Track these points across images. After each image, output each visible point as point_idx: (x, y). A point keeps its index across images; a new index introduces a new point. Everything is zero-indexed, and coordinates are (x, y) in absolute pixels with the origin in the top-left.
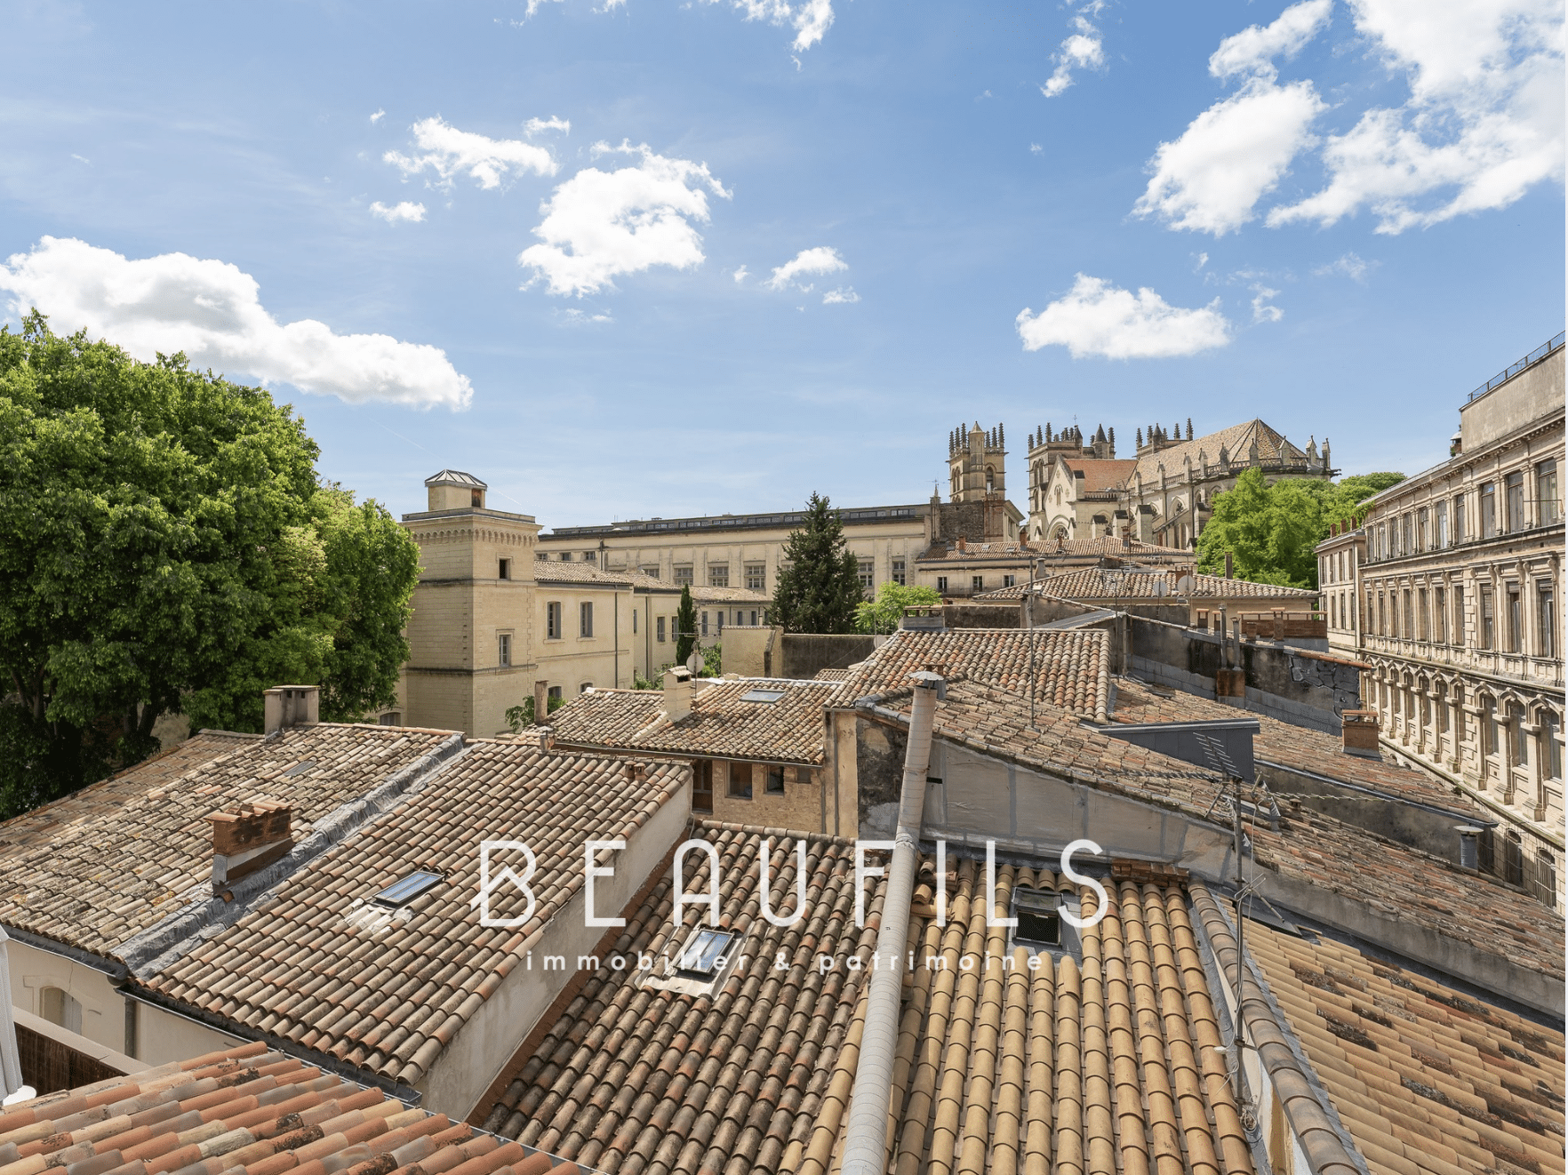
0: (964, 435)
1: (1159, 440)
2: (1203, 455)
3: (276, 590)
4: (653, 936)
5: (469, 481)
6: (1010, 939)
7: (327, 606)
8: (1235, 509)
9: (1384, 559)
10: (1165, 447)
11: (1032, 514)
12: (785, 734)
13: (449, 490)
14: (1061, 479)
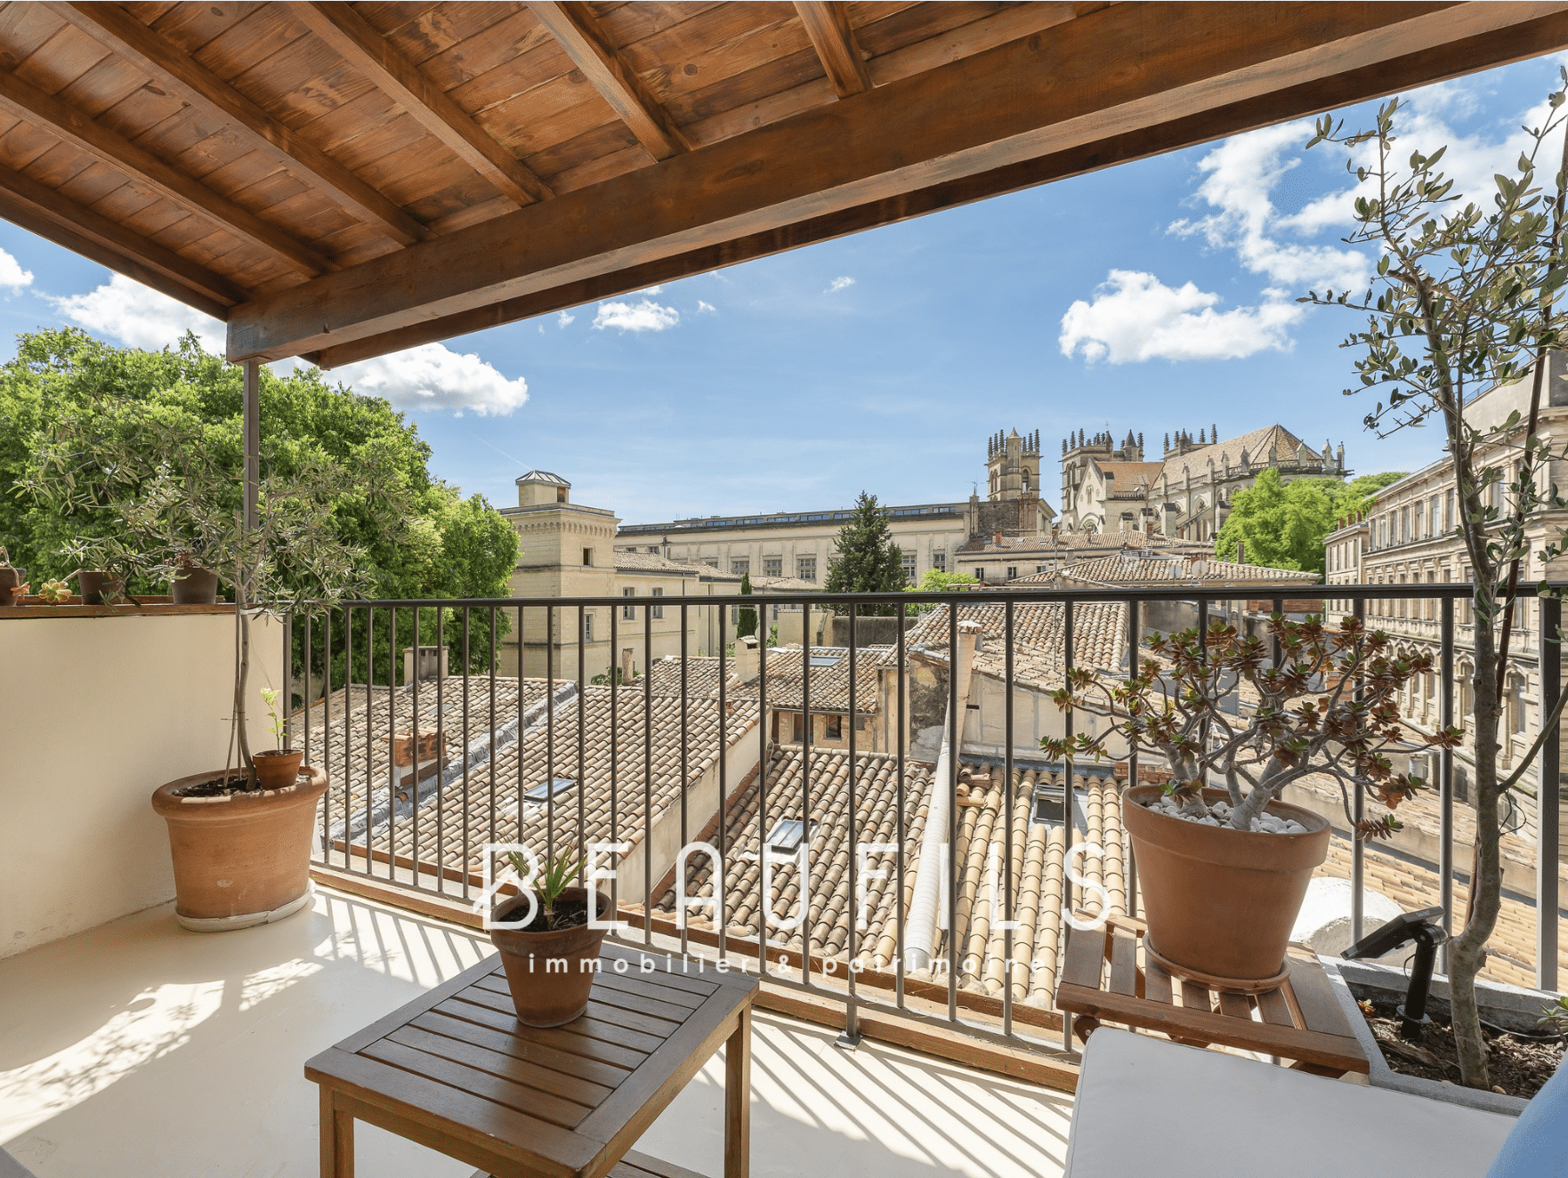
0: (1002, 438)
1: (1185, 444)
2: (1225, 457)
3: (401, 570)
4: (745, 826)
5: (555, 481)
6: (1031, 819)
7: (443, 584)
8: (1253, 505)
9: (1384, 547)
10: (1190, 451)
11: (1064, 512)
12: (842, 690)
13: (537, 488)
14: (1092, 480)
